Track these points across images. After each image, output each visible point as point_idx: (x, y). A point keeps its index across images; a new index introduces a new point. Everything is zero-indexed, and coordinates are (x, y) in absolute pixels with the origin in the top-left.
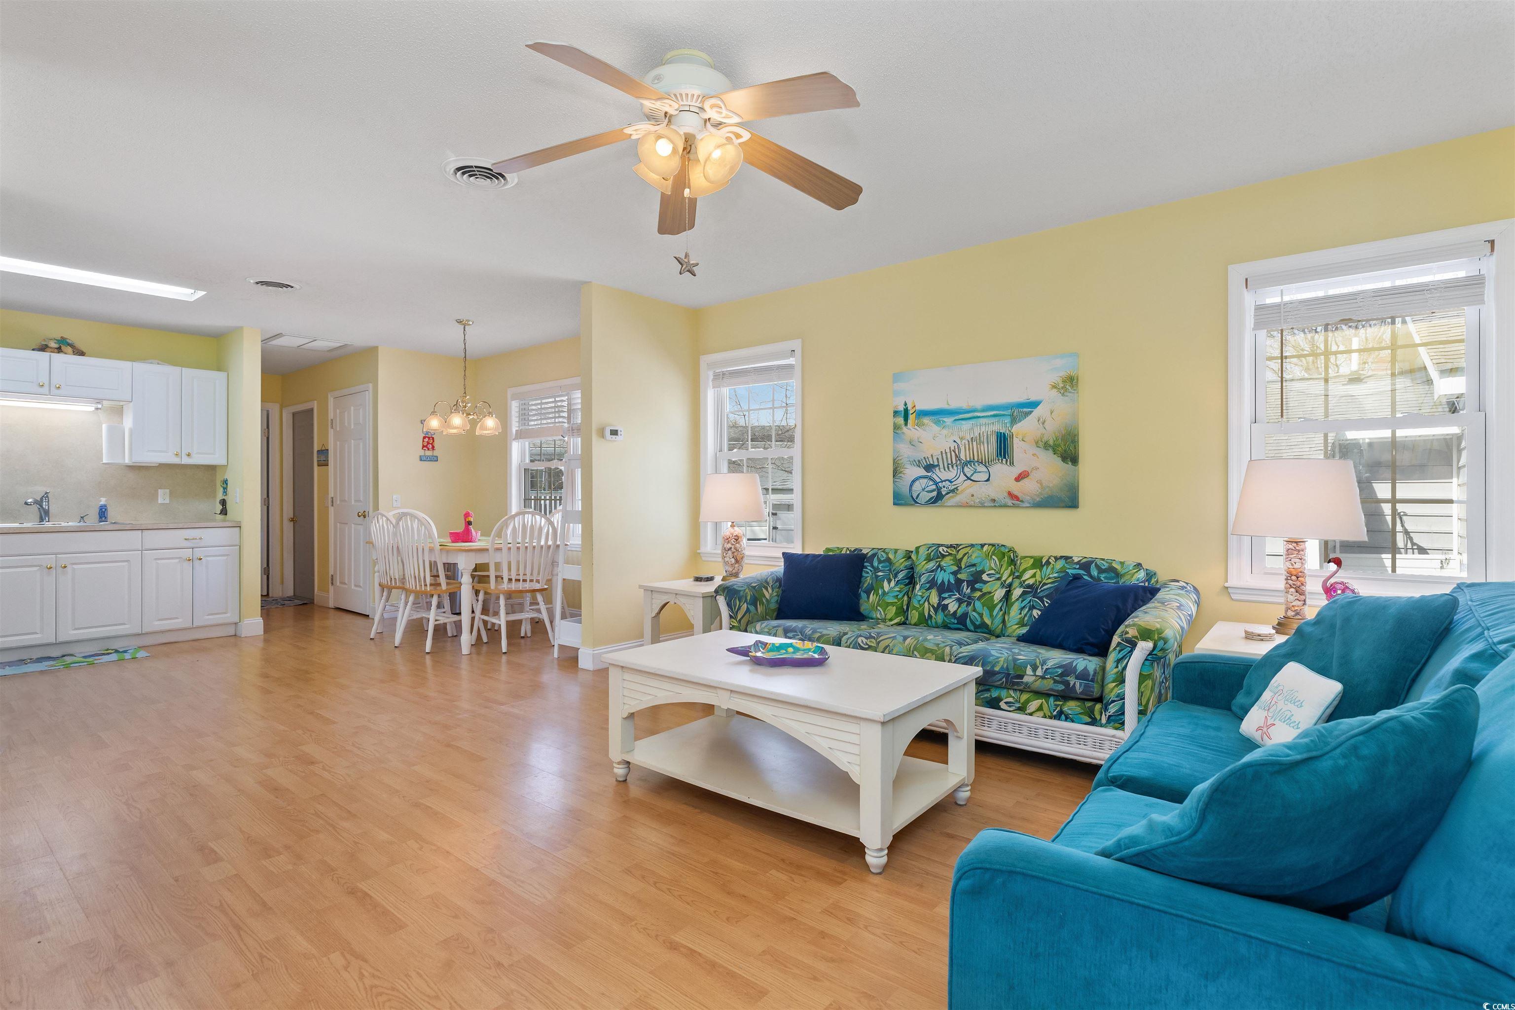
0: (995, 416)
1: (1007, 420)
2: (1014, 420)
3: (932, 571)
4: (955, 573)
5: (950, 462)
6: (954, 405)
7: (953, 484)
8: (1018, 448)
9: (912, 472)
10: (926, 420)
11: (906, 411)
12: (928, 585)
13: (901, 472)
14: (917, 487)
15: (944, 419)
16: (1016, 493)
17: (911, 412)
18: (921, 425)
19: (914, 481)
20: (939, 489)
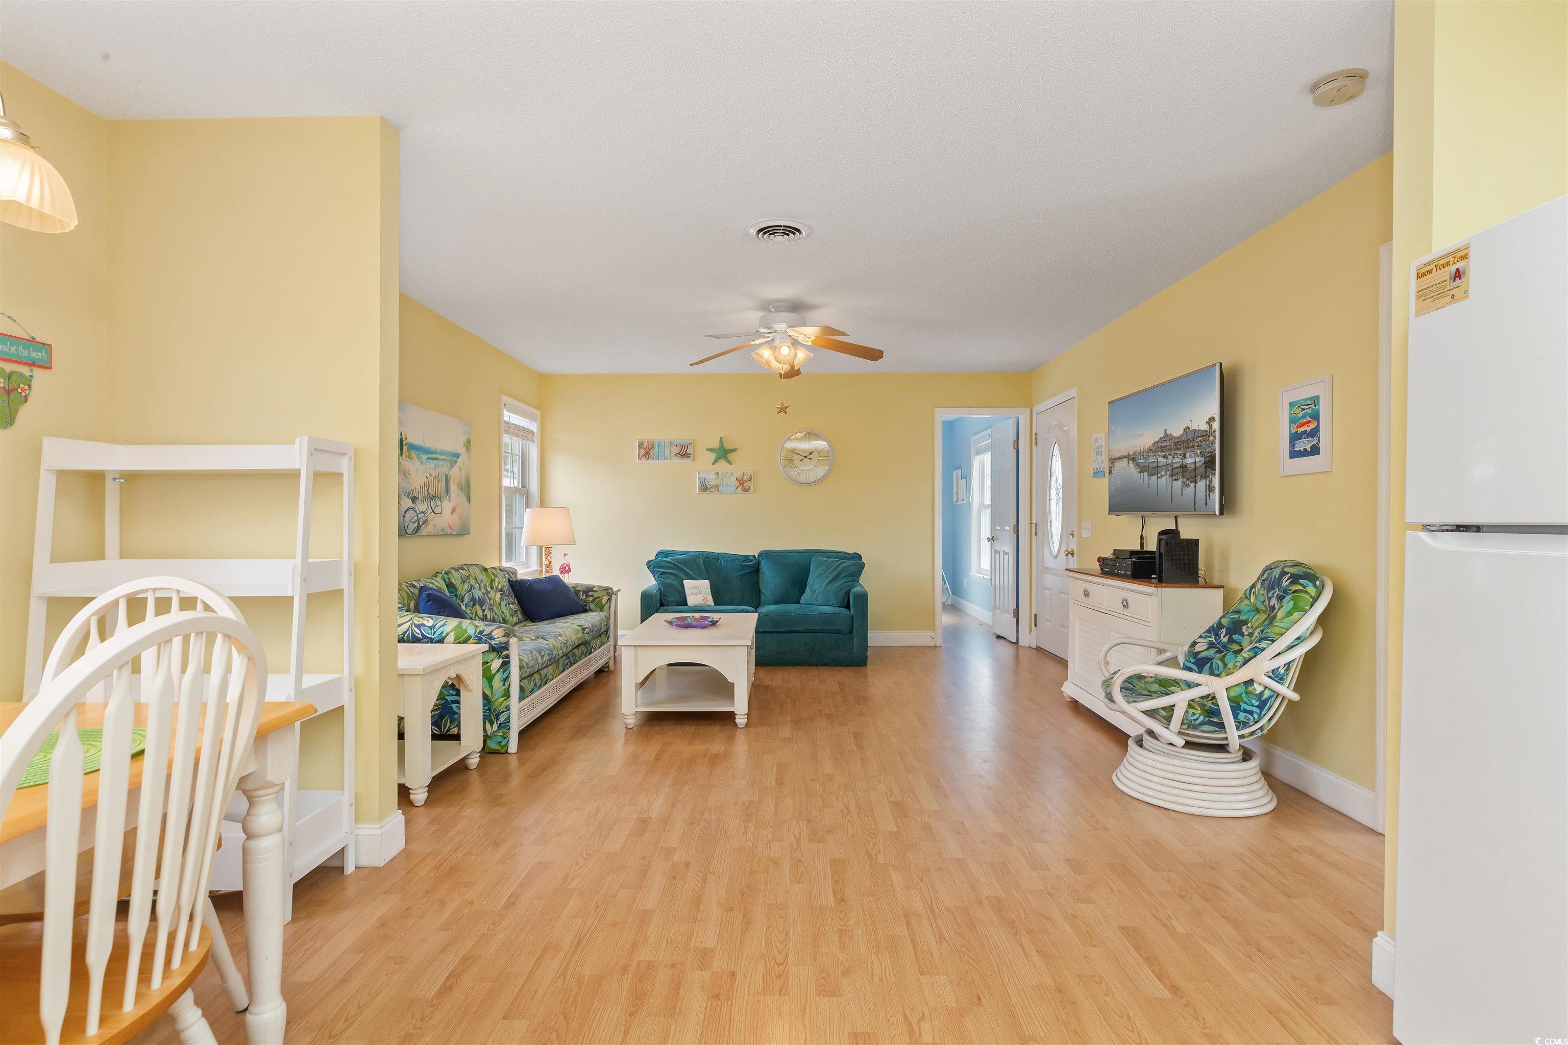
0: (444, 459)
1: (448, 464)
2: (452, 467)
3: (469, 591)
4: (480, 589)
5: (424, 496)
7: (425, 515)
8: (453, 487)
9: (405, 503)
11: (402, 441)
12: (472, 603)
14: (408, 517)
15: (422, 456)
16: (452, 525)
17: (404, 443)
18: (410, 457)
19: (406, 512)
20: (418, 520)
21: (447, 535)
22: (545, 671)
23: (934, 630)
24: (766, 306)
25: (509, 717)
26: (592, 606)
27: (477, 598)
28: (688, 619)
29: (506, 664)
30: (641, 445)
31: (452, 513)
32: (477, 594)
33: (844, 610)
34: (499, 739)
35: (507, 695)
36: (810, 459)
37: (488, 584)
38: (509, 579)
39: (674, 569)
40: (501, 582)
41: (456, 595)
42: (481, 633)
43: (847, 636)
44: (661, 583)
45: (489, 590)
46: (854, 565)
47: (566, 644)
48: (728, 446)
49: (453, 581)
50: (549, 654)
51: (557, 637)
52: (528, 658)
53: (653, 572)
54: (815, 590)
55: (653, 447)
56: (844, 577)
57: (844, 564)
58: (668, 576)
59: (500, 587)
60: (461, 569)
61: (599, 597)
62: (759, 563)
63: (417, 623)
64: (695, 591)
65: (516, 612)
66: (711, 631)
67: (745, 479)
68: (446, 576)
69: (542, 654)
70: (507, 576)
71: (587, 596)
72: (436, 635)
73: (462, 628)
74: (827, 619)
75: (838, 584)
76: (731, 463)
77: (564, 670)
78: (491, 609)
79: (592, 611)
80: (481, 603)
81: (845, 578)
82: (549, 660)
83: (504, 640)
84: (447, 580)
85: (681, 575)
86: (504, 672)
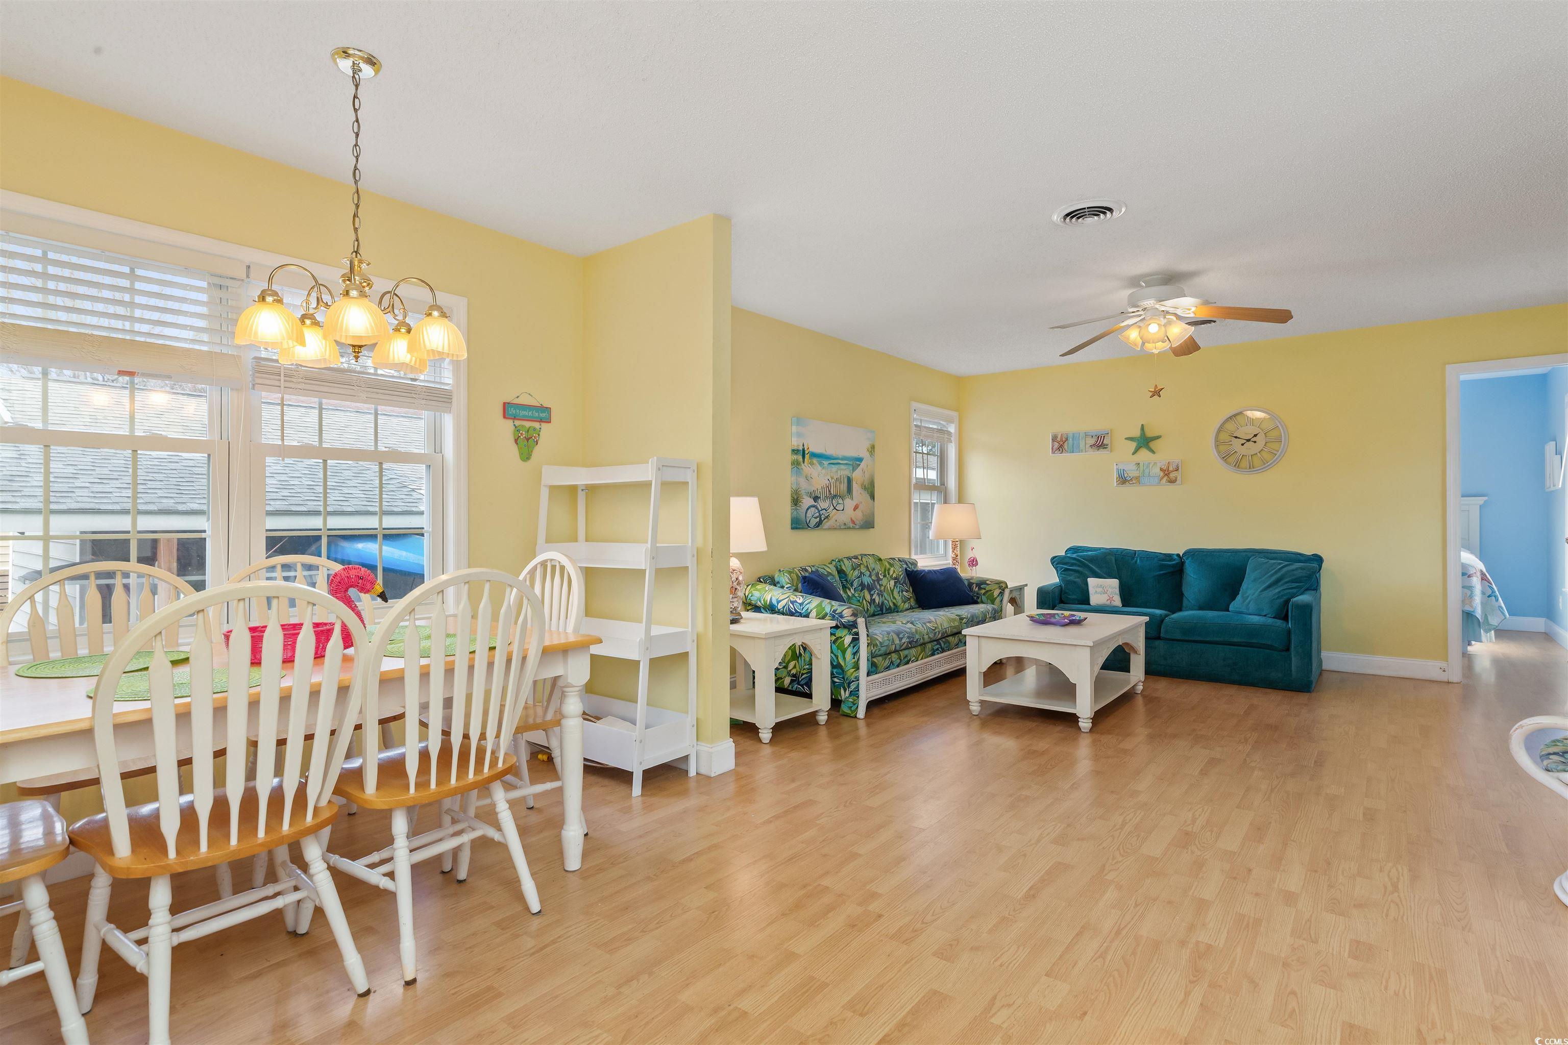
0: (846, 464)
1: (851, 467)
2: (854, 470)
3: (858, 578)
4: (870, 576)
6: (830, 451)
7: (828, 512)
8: (856, 487)
9: (807, 502)
10: (815, 461)
11: (804, 450)
12: (860, 588)
13: (800, 502)
14: (809, 514)
15: (824, 462)
16: (854, 519)
17: (806, 452)
18: (812, 464)
19: (808, 509)
20: (820, 515)
21: (849, 528)
22: (906, 652)
23: (1446, 659)
24: (1134, 282)
25: (858, 686)
26: (984, 598)
27: (866, 584)
28: (1056, 616)
29: (855, 640)
30: (1054, 439)
31: (855, 509)
32: (867, 580)
33: (1279, 622)
34: (851, 705)
35: (857, 667)
36: (1255, 442)
37: (880, 572)
38: (906, 569)
39: (1079, 566)
40: (897, 571)
41: (846, 580)
42: (835, 611)
43: (1283, 653)
44: (1062, 580)
45: (881, 577)
46: (1301, 568)
47: (934, 630)
48: (1149, 434)
49: (843, 568)
50: (908, 637)
51: (925, 624)
52: (883, 638)
53: (1056, 568)
54: (1248, 597)
55: (1067, 439)
56: (1287, 582)
57: (1288, 567)
58: (1072, 573)
59: (894, 575)
60: (854, 559)
61: (991, 590)
62: (1182, 564)
63: (792, 599)
64: (1099, 590)
65: (909, 599)
66: (1073, 630)
67: (1171, 469)
68: (838, 564)
69: (901, 636)
70: (905, 566)
71: (980, 588)
72: (804, 610)
73: (821, 605)
74: (1254, 631)
75: (1277, 591)
76: (1153, 452)
77: (933, 654)
78: (880, 594)
79: (984, 603)
80: (870, 588)
81: (1288, 584)
82: (910, 643)
83: (852, 619)
84: (839, 567)
85: (1086, 572)
86: (854, 647)
